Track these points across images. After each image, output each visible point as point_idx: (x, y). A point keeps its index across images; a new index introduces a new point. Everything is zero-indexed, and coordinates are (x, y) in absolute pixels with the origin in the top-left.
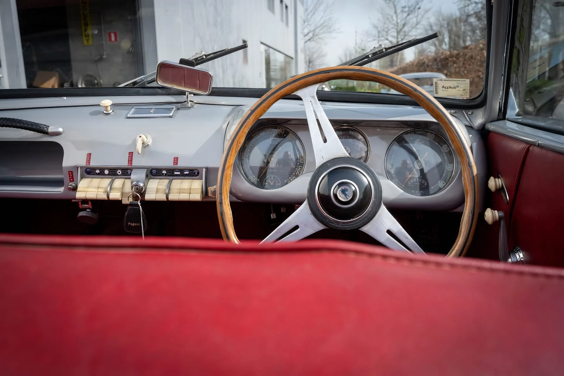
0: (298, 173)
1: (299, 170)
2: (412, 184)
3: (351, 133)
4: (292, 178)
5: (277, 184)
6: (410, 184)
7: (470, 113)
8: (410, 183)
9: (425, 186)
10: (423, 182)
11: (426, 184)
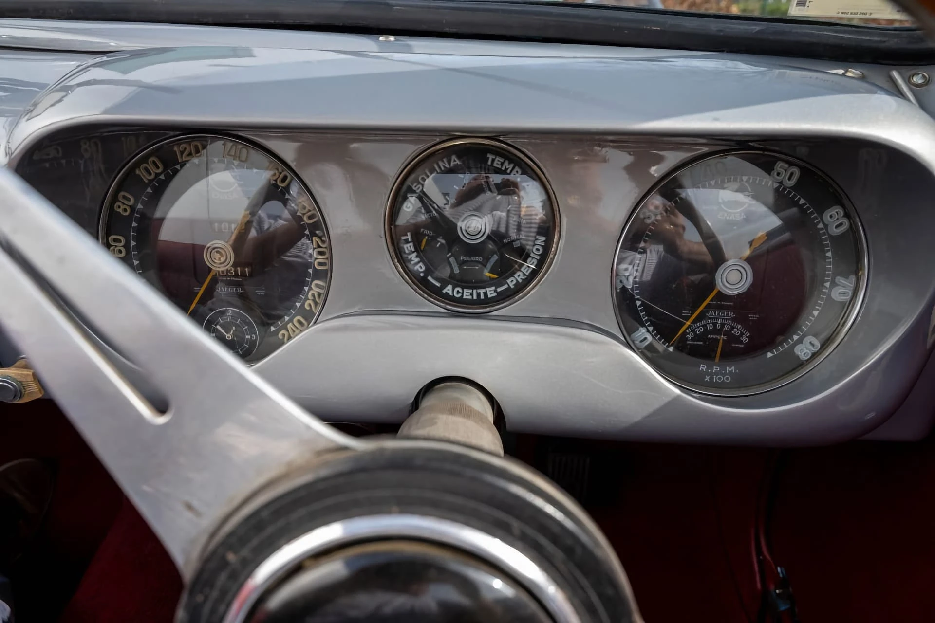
0: (310, 305)
1: (313, 295)
2: (697, 337)
3: (493, 160)
4: (291, 321)
5: (248, 337)
6: (692, 339)
7: (920, 81)
8: (689, 337)
9: (743, 346)
10: (736, 332)
11: (745, 339)
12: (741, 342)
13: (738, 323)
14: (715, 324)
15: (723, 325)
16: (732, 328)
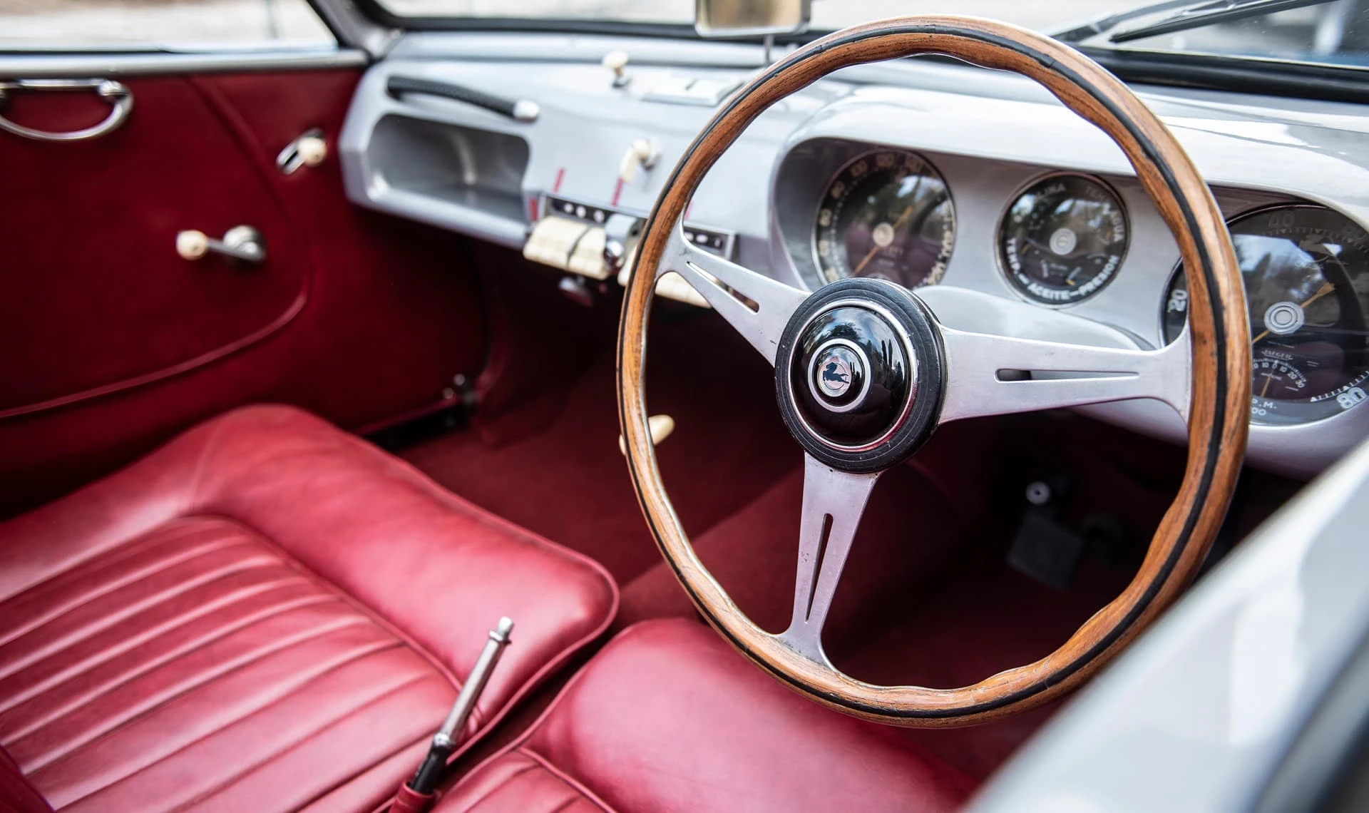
9: (1296, 390)
10: (1292, 376)
11: (1300, 384)
12: (1296, 386)
13: (1296, 367)
14: (1271, 364)
15: (1279, 366)
16: (1289, 371)
